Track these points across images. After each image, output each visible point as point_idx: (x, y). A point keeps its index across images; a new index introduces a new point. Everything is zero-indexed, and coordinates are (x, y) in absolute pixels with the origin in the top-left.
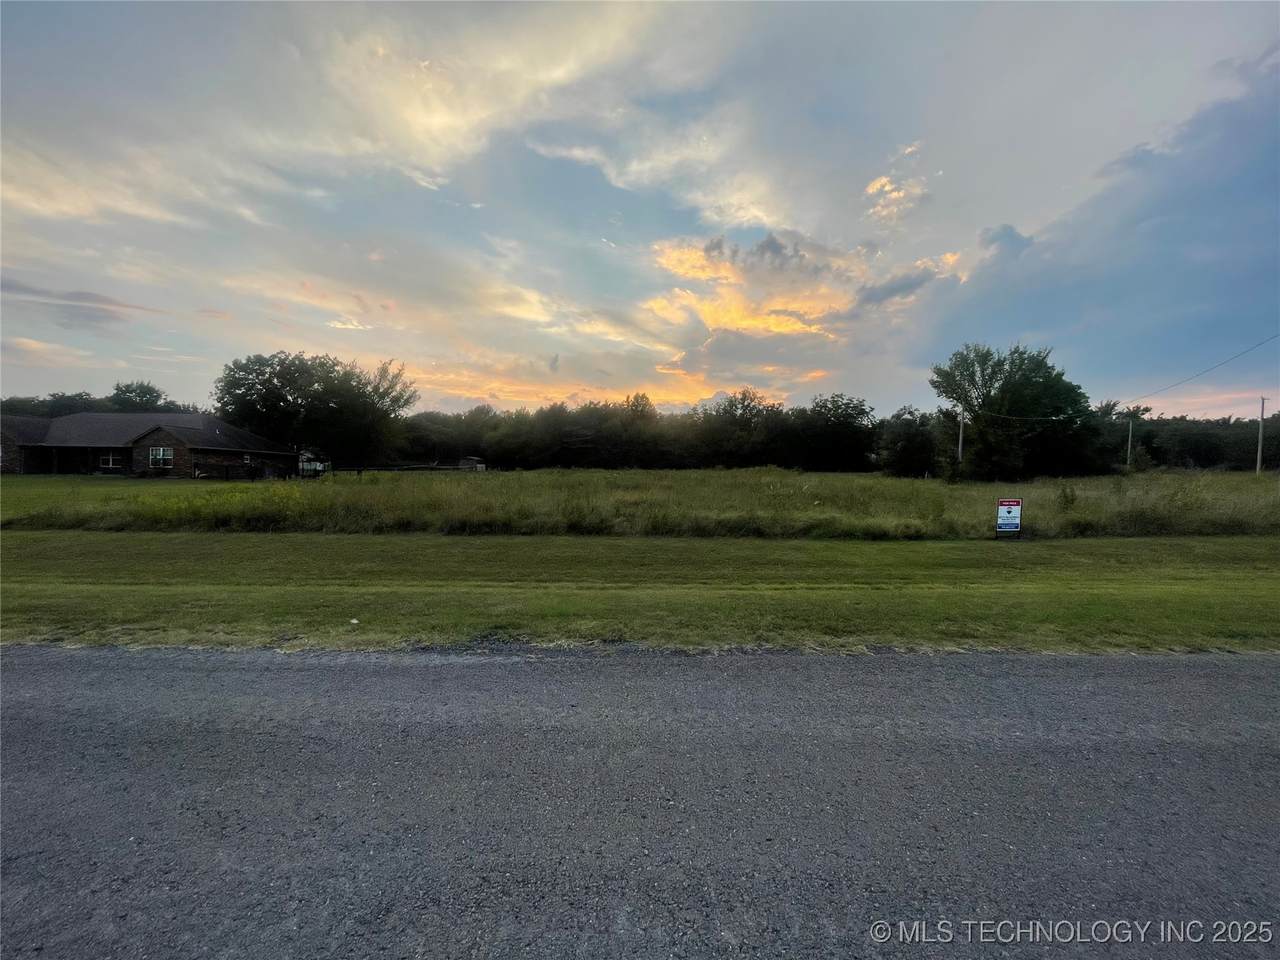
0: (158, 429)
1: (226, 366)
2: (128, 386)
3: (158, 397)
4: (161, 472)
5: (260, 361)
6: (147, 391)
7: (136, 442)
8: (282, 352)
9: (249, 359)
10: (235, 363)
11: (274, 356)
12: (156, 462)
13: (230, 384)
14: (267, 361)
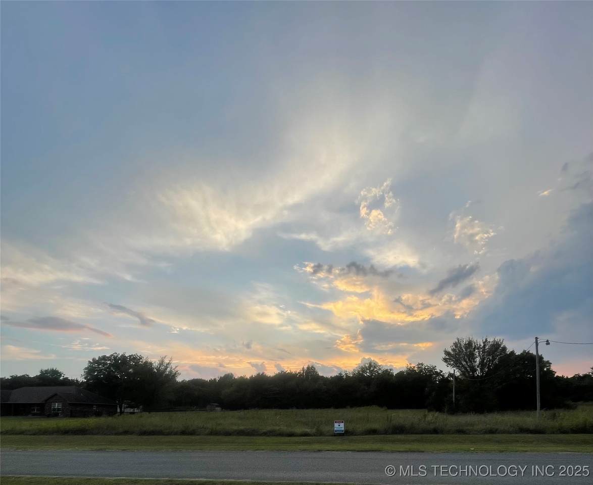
0: (56, 395)
1: (89, 361)
2: (46, 371)
3: (60, 375)
4: (55, 415)
5: (104, 358)
6: (55, 373)
7: (46, 401)
8: (116, 353)
9: (99, 358)
10: (94, 359)
11: (112, 355)
12: (54, 409)
13: (90, 370)
14: (108, 357)
